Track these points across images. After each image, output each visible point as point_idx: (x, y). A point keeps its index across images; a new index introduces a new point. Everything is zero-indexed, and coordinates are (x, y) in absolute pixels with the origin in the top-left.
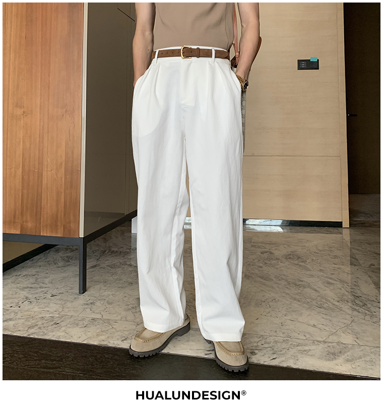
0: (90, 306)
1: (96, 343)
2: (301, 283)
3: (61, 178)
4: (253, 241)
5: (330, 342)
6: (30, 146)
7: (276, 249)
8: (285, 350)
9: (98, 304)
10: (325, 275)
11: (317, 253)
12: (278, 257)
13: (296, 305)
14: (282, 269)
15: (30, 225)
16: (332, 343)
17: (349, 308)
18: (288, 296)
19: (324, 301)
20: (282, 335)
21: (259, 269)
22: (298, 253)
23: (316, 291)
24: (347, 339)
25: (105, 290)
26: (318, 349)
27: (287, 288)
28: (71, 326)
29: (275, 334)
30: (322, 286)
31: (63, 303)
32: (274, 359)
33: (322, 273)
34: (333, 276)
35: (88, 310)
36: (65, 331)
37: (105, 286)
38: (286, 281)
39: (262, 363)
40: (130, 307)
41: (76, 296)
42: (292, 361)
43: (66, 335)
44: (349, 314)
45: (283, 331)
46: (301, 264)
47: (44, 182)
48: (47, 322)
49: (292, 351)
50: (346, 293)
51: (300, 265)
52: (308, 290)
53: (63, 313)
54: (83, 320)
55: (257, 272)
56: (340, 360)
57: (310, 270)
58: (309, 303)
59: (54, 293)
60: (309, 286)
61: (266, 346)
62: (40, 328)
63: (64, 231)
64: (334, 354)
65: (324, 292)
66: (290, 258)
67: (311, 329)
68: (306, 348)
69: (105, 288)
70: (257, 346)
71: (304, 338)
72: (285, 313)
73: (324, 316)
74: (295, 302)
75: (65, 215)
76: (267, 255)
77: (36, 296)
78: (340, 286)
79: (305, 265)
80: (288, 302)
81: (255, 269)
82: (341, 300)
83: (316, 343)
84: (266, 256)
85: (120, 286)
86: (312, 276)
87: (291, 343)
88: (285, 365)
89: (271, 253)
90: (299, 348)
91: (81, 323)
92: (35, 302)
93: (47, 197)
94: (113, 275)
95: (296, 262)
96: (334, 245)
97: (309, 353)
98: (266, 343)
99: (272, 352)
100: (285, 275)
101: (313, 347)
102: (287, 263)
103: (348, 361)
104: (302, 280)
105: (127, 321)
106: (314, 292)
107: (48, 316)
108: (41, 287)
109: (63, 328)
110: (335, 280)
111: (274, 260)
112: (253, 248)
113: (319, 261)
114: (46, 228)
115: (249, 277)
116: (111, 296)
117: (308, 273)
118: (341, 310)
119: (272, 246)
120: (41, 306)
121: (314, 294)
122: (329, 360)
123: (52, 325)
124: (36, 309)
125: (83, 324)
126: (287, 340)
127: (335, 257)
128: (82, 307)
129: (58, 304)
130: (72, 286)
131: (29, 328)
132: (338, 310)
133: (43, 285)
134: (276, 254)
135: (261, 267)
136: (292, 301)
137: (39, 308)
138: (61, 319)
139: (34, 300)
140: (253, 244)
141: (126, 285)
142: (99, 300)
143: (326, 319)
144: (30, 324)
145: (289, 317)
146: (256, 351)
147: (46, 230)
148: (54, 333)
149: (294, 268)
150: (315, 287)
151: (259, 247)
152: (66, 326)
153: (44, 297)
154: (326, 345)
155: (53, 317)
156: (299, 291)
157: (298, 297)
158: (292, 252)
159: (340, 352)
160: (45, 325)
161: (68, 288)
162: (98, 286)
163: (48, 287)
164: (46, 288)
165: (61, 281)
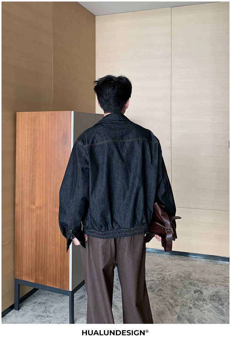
3: (58, 252)
4: (191, 277)
6: (40, 229)
7: (206, 288)
12: (205, 298)
14: (205, 311)
15: (40, 278)
21: (189, 310)
22: (221, 293)
46: (219, 307)
47: (48, 253)
51: (218, 309)
55: (186, 313)
57: (224, 315)
63: (60, 285)
66: (213, 299)
75: (61, 275)
76: (198, 294)
79: (223, 309)
81: (186, 311)
84: (197, 296)
89: (201, 293)
93: (50, 262)
95: (217, 305)
102: (210, 305)
108: (48, 317)
111: (202, 301)
112: (189, 286)
114: (50, 282)
115: (180, 318)
117: (222, 317)
119: (204, 284)
130: (66, 316)
133: (48, 314)
134: (204, 294)
135: (190, 308)
140: (190, 281)
147: (50, 283)
149: (214, 311)
151: (194, 286)
158: (217, 292)
163: (52, 317)
164: (50, 317)
165: (60, 311)
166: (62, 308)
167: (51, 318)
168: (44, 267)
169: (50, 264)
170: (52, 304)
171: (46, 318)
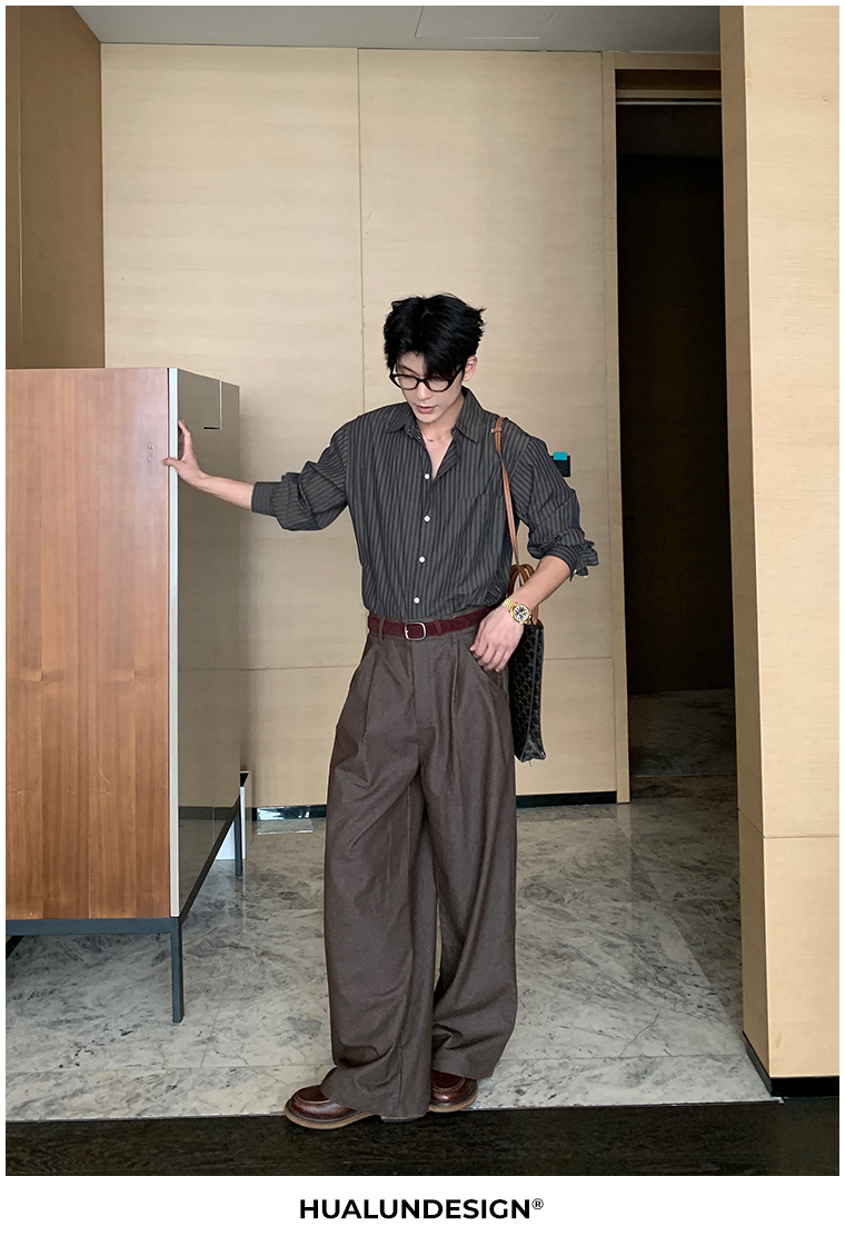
0: (210, 1045)
1: (266, 1112)
2: (564, 950)
5: (628, 1058)
6: (59, 744)
8: (566, 1080)
9: (221, 1037)
10: (603, 929)
11: (580, 877)
13: (564, 996)
15: (63, 899)
16: (631, 1058)
17: (648, 994)
18: (547, 981)
19: (608, 982)
20: (555, 1056)
22: (544, 879)
23: (591, 963)
24: (653, 1049)
25: (218, 1007)
26: (613, 1071)
27: (543, 964)
28: (201, 1088)
29: (545, 1056)
30: (601, 953)
31: (156, 1045)
32: (553, 1096)
33: (595, 925)
34: (615, 929)
35: (213, 1053)
36: (196, 1098)
37: (213, 1000)
38: (538, 948)
39: (537, 1105)
40: (285, 1036)
41: (171, 1028)
42: (579, 1096)
43: (205, 1105)
44: (651, 1004)
45: (556, 1048)
46: (555, 906)
47: (93, 815)
48: (154, 1087)
49: (578, 1080)
50: (642, 963)
51: (554, 910)
52: (577, 964)
53: (170, 1066)
54: (214, 1073)
56: (648, 1083)
57: (574, 920)
58: (584, 989)
59: (123, 1027)
60: (580, 956)
61: (536, 1077)
62: (148, 1099)
63: (138, 907)
64: (637, 1076)
65: (606, 965)
66: (533, 894)
67: (598, 1039)
68: (596, 1072)
69: (216, 1004)
70: (523, 1080)
71: (589, 1056)
72: (552, 1014)
73: (613, 1012)
74: (562, 990)
77: (93, 1037)
78: (629, 949)
79: (563, 908)
80: (552, 994)
82: (637, 978)
83: (608, 1060)
85: (241, 995)
86: (579, 932)
87: (571, 1067)
88: (571, 1105)
90: (586, 1073)
91: (216, 1080)
92: (101, 1052)
93: (100, 843)
94: (212, 973)
95: (546, 903)
96: (606, 851)
97: (603, 1079)
98: (535, 1072)
99: (547, 1086)
100: (532, 936)
101: (605, 1070)
103: (657, 1083)
104: (565, 943)
105: (294, 1064)
106: (588, 966)
107: (146, 1074)
108: (89, 1018)
109: (191, 1094)
110: (620, 937)
113: (586, 895)
116: (237, 1021)
117: (572, 925)
118: (638, 998)
120: (119, 1057)
121: (590, 972)
122: (631, 1086)
123: (166, 1091)
124: (112, 1064)
125: (222, 1082)
126: (565, 1063)
127: (614, 882)
128: (196, 1048)
129: (148, 1049)
130: (146, 1006)
131: (128, 1101)
132: (633, 998)
133: (86, 1012)
136: (557, 988)
137: (118, 1061)
138: (174, 1077)
139: (92, 1047)
141: (251, 993)
142: (221, 1030)
143: (617, 1018)
144: (124, 1094)
145: (558, 1022)
146: (524, 1089)
147: (100, 909)
148: (181, 1105)
149: (545, 917)
150: (590, 957)
152: (193, 1088)
153: (110, 1038)
154: (624, 1063)
155: (157, 1076)
156: (565, 968)
157: (565, 981)
158: (534, 878)
159: (646, 1072)
160: (154, 1092)
161: (142, 1013)
162: (200, 1002)
163: (102, 1016)
164: (97, 1017)
165: (117, 999)
166: (119, 991)
167: (102, 1019)
168: (78, 863)
169: (100, 848)
170: (81, 990)
171: (86, 1022)
